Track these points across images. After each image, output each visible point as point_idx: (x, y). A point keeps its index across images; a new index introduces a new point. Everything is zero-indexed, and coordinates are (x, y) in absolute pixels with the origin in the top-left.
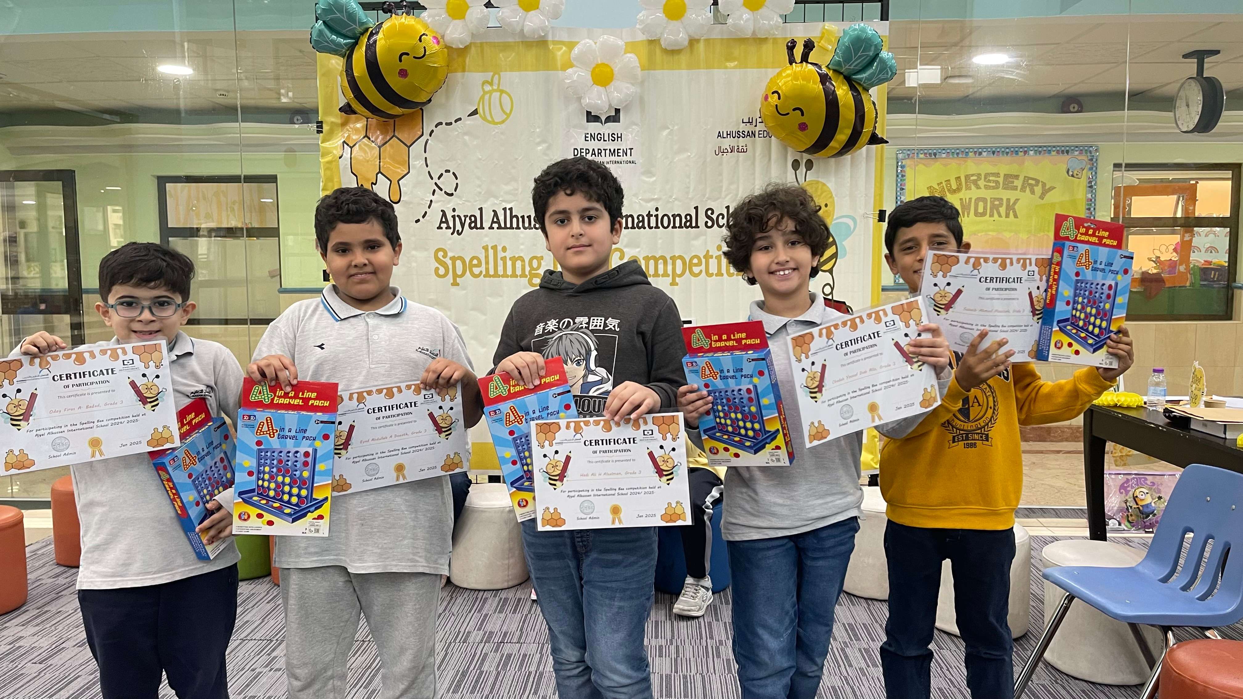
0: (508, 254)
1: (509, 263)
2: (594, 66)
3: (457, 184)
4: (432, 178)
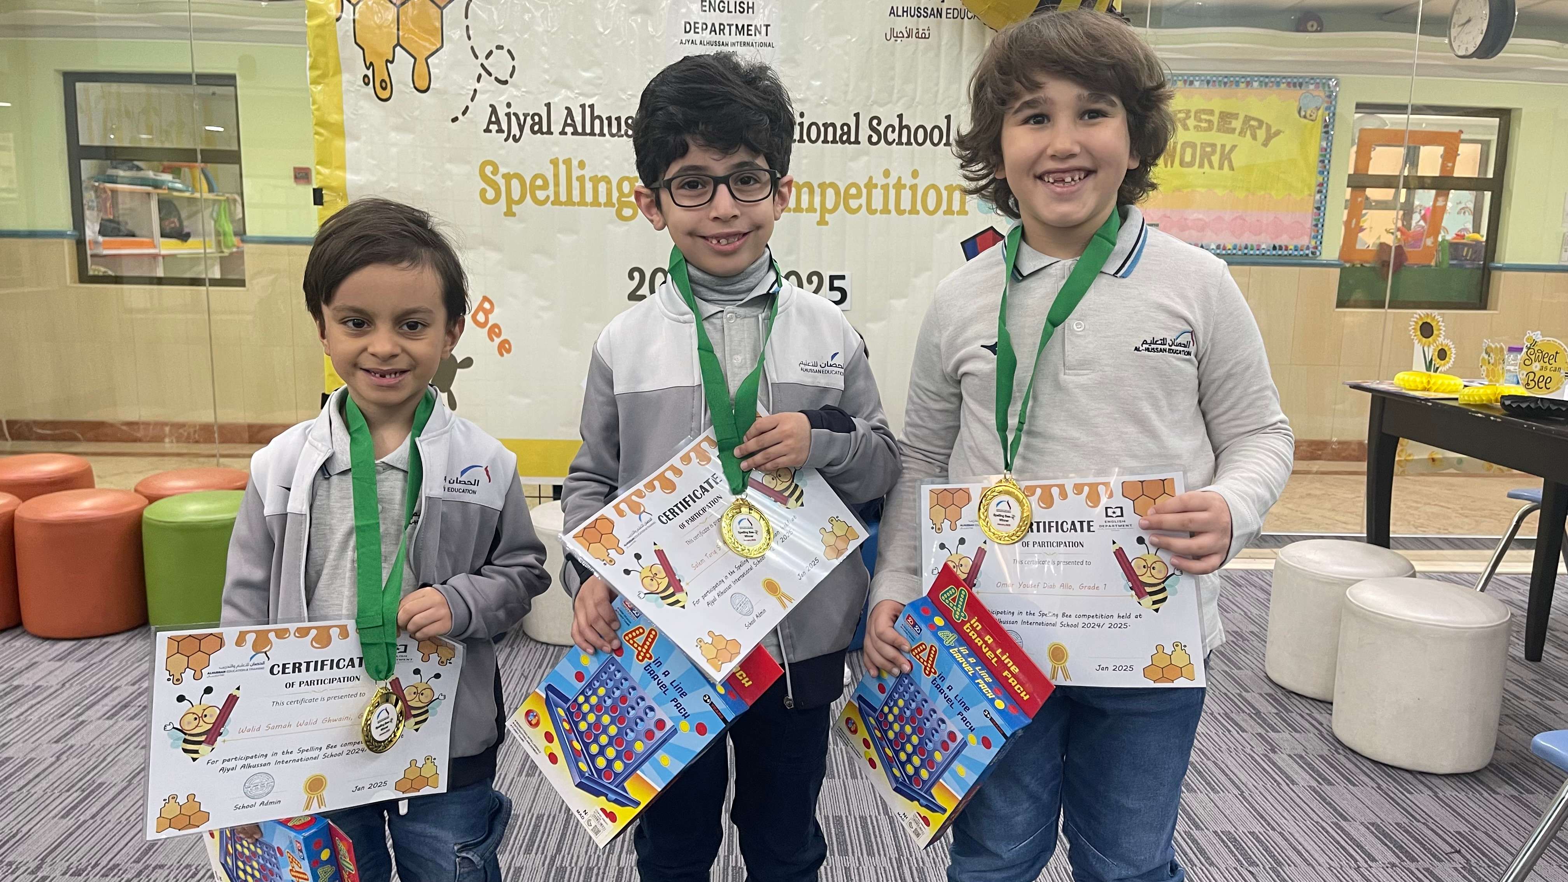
0: (588, 173)
1: (589, 186)
3: (514, 67)
4: (476, 57)
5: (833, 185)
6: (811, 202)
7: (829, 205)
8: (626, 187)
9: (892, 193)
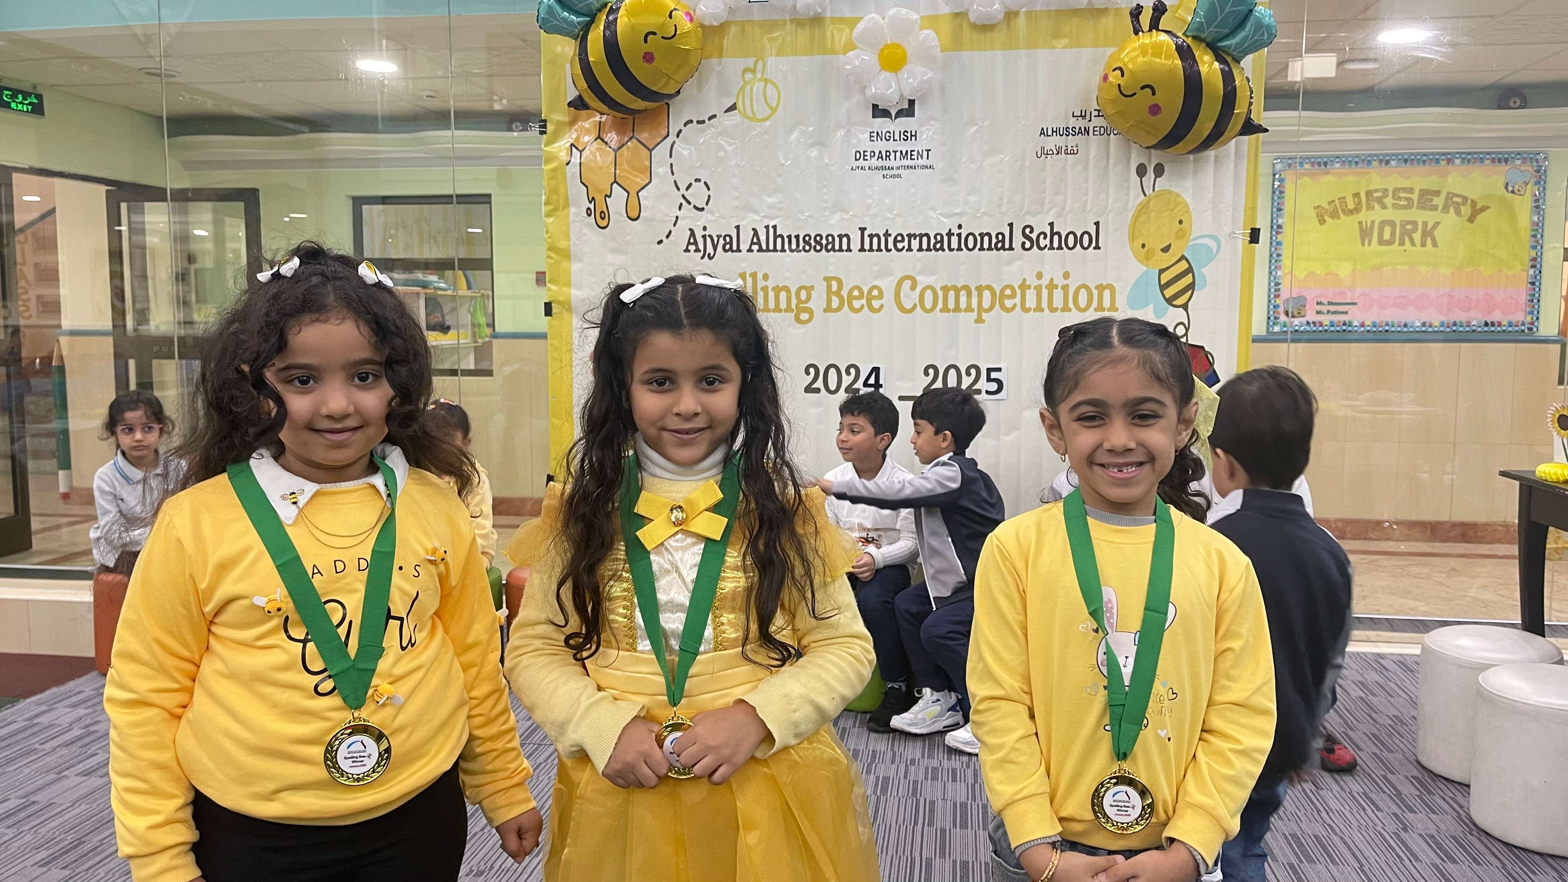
0: (770, 284)
1: (771, 294)
2: (882, 47)
3: (709, 196)
4: (678, 189)
5: (989, 288)
6: (969, 304)
7: (986, 304)
8: (803, 295)
9: (1045, 293)
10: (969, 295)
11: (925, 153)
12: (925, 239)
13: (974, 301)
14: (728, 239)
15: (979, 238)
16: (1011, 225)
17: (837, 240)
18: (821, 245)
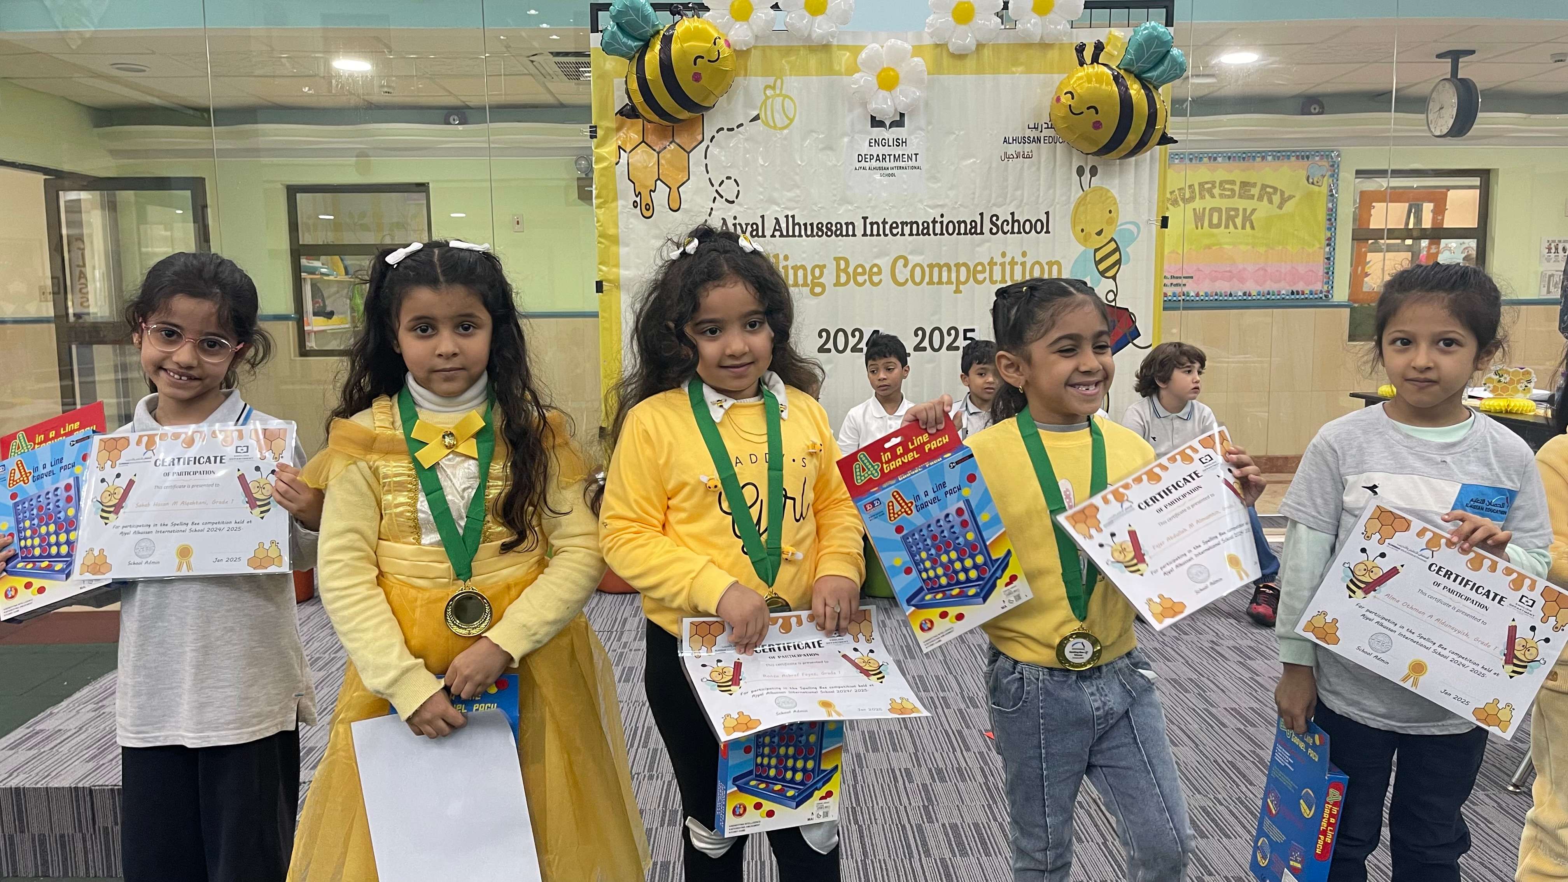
0: (790, 263)
1: (791, 272)
2: (879, 70)
3: (738, 192)
4: (713, 185)
5: (965, 265)
6: (949, 277)
7: (963, 278)
8: (817, 272)
9: (1008, 268)
10: (949, 271)
11: (914, 156)
12: (915, 226)
13: (954, 275)
14: (755, 226)
15: (957, 225)
16: (981, 214)
17: (844, 227)
18: (831, 231)
